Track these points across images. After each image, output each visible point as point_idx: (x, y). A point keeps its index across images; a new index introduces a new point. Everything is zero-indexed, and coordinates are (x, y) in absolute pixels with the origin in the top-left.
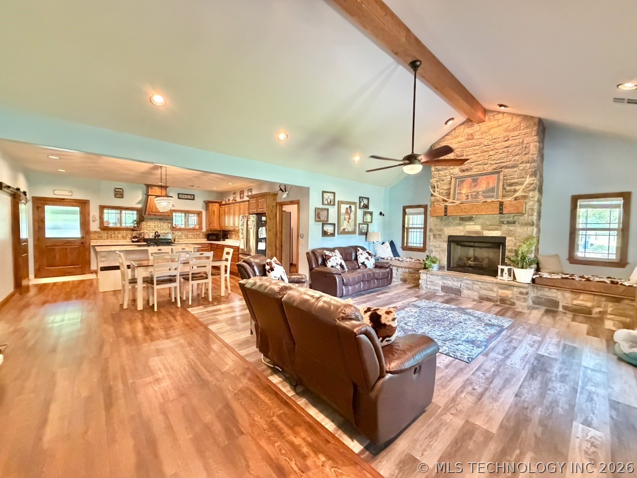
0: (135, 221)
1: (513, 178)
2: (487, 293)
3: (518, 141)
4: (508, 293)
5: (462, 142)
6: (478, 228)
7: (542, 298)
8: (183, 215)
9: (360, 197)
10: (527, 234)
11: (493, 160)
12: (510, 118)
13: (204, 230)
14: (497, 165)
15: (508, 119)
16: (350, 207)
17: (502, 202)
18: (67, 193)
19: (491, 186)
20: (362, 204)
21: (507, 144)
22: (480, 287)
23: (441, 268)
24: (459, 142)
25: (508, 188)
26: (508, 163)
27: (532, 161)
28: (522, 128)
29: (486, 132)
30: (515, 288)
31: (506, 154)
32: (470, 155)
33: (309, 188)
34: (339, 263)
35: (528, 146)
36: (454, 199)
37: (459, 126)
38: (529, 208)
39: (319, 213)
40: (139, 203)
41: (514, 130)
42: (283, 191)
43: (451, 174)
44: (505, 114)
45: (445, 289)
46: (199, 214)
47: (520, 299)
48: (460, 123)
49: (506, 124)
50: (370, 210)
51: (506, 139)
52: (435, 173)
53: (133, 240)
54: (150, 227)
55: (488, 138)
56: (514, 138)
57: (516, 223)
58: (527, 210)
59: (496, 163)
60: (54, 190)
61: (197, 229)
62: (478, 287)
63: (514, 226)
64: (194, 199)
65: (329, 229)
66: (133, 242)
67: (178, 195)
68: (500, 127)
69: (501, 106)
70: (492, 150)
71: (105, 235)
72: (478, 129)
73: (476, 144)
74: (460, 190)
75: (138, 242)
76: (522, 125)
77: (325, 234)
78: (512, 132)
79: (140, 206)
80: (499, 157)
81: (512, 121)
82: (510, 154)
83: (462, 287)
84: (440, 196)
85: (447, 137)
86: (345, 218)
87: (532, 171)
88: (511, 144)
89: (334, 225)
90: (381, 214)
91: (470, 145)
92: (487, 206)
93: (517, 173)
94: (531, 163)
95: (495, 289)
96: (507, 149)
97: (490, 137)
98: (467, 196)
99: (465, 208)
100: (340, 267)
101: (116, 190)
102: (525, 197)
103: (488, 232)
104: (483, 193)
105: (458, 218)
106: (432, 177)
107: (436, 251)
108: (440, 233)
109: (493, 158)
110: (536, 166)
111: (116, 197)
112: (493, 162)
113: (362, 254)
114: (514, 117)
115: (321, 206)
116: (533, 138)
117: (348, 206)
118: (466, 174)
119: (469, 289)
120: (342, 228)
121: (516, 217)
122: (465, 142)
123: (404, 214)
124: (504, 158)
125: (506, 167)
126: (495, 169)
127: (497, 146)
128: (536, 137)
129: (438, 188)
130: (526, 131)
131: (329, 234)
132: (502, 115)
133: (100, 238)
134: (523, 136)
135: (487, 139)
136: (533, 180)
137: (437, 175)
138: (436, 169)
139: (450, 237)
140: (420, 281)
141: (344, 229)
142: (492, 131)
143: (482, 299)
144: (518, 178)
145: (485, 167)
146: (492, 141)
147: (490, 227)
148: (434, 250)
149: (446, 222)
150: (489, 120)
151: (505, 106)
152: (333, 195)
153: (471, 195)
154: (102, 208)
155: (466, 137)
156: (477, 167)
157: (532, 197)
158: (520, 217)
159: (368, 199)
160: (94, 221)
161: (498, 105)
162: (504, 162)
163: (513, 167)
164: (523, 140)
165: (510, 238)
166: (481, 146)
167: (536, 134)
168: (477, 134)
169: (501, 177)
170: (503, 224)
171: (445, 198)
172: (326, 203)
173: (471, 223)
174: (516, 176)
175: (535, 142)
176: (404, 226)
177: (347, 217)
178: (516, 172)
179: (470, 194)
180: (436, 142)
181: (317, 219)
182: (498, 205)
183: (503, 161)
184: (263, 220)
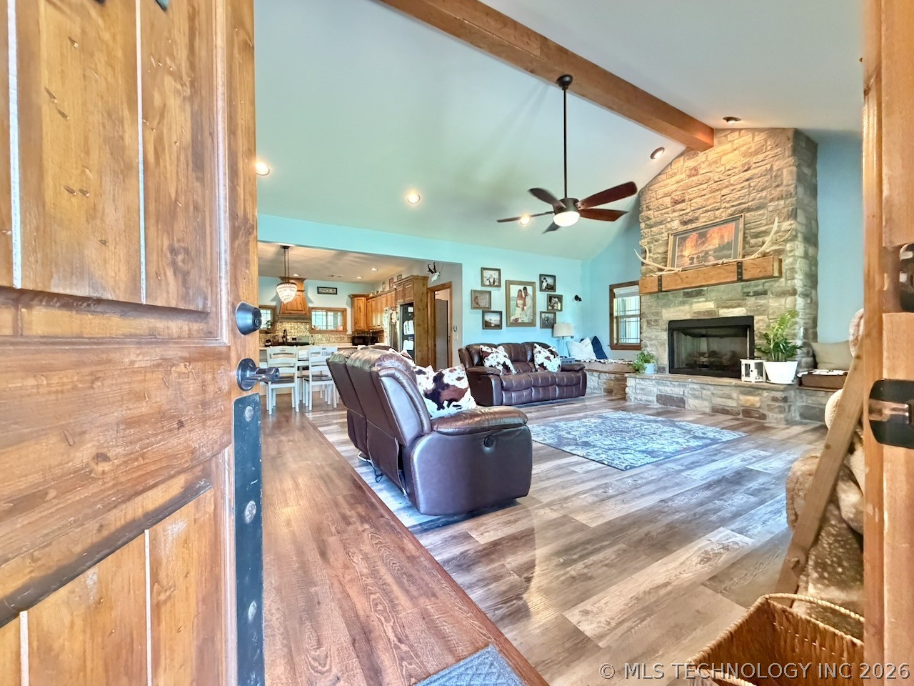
0: (268, 322)
1: (760, 225)
2: (724, 402)
3: (764, 168)
4: (754, 400)
5: (682, 180)
6: (710, 305)
7: (814, 408)
8: (325, 313)
9: (541, 275)
10: (785, 308)
11: (728, 202)
12: (751, 135)
13: (349, 332)
14: (734, 208)
15: (747, 138)
16: (525, 289)
17: (741, 262)
19: (726, 241)
20: (545, 284)
21: (748, 174)
22: (713, 394)
23: (660, 370)
24: (678, 182)
25: (753, 241)
26: (750, 204)
27: (787, 196)
28: (769, 148)
29: (716, 162)
30: (765, 391)
31: (747, 190)
32: (694, 198)
33: (461, 264)
34: (502, 363)
35: (779, 173)
36: (673, 266)
37: (675, 158)
38: (787, 267)
39: (477, 297)
40: (273, 300)
41: (756, 153)
42: (432, 272)
43: (668, 230)
44: (743, 131)
45: (662, 399)
46: (344, 311)
47: (772, 409)
48: (679, 154)
49: (743, 145)
50: (558, 292)
51: (746, 168)
52: (646, 231)
53: (267, 344)
55: (719, 170)
56: (758, 165)
57: (769, 293)
58: (784, 271)
59: (733, 206)
61: (341, 331)
62: (709, 393)
63: (765, 299)
64: (336, 294)
65: (494, 319)
66: (266, 346)
67: (318, 289)
68: (737, 152)
69: (728, 119)
70: (727, 187)
72: (704, 159)
73: (703, 181)
74: (682, 251)
76: (769, 143)
77: (486, 325)
78: (754, 156)
79: (274, 304)
80: (737, 196)
81: (753, 139)
82: (753, 189)
83: (686, 394)
84: (654, 264)
85: (660, 176)
86: (517, 304)
87: (788, 210)
88: (754, 175)
89: (500, 313)
90: (577, 298)
91: (693, 183)
92: (719, 271)
93: (765, 217)
94: (786, 198)
95: (735, 395)
96: (747, 183)
97: (722, 168)
98: (692, 259)
99: (687, 277)
100: (502, 367)
102: (779, 252)
103: (725, 310)
104: (714, 252)
105: (682, 294)
106: (642, 237)
107: (651, 345)
108: (657, 318)
109: (728, 199)
110: (794, 202)
112: (728, 205)
113: (540, 352)
114: (757, 133)
115: (479, 288)
116: (786, 161)
117: (521, 287)
118: (690, 226)
119: (696, 397)
120: (512, 318)
121: (766, 284)
122: (687, 181)
123: (612, 296)
124: (744, 196)
125: (748, 210)
126: (732, 215)
127: (733, 180)
128: (791, 159)
129: (650, 252)
130: (776, 151)
131: (493, 325)
132: (737, 133)
134: (771, 159)
135: (718, 172)
136: (791, 224)
137: (649, 234)
138: (646, 224)
139: (671, 322)
140: (627, 390)
141: (516, 320)
142: (724, 159)
143: (717, 411)
144: (766, 225)
145: (717, 213)
146: (726, 173)
147: (730, 303)
148: (648, 343)
149: (664, 301)
150: (720, 143)
151: (735, 119)
152: (497, 273)
153: (697, 258)
155: (688, 172)
156: (705, 214)
157: (791, 251)
158: (772, 283)
159: (554, 277)
161: (724, 119)
162: (745, 203)
163: (758, 208)
164: (772, 166)
165: (761, 317)
166: (709, 183)
167: (790, 154)
168: (703, 166)
169: (741, 226)
170: (748, 296)
171: (660, 266)
172: (488, 283)
173: (701, 300)
174: (764, 222)
175: (790, 166)
176: (611, 314)
177: (520, 302)
178: (763, 214)
179: (695, 256)
180: (645, 187)
181: (475, 305)
182: (736, 267)
183: (743, 201)
184: (409, 311)
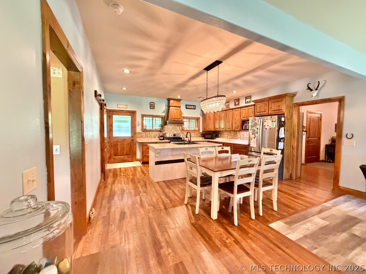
0: (160, 125)
8: (188, 120)
13: (201, 131)
18: (124, 107)
40: (163, 112)
46: (198, 119)
53: (161, 138)
54: (169, 129)
60: (118, 105)
61: (197, 130)
64: (195, 109)
66: (160, 139)
67: (186, 106)
71: (144, 134)
75: (163, 139)
79: (163, 114)
101: (151, 104)
111: (150, 109)
133: (142, 137)
154: (143, 116)
160: (138, 125)
184: (282, 120)
